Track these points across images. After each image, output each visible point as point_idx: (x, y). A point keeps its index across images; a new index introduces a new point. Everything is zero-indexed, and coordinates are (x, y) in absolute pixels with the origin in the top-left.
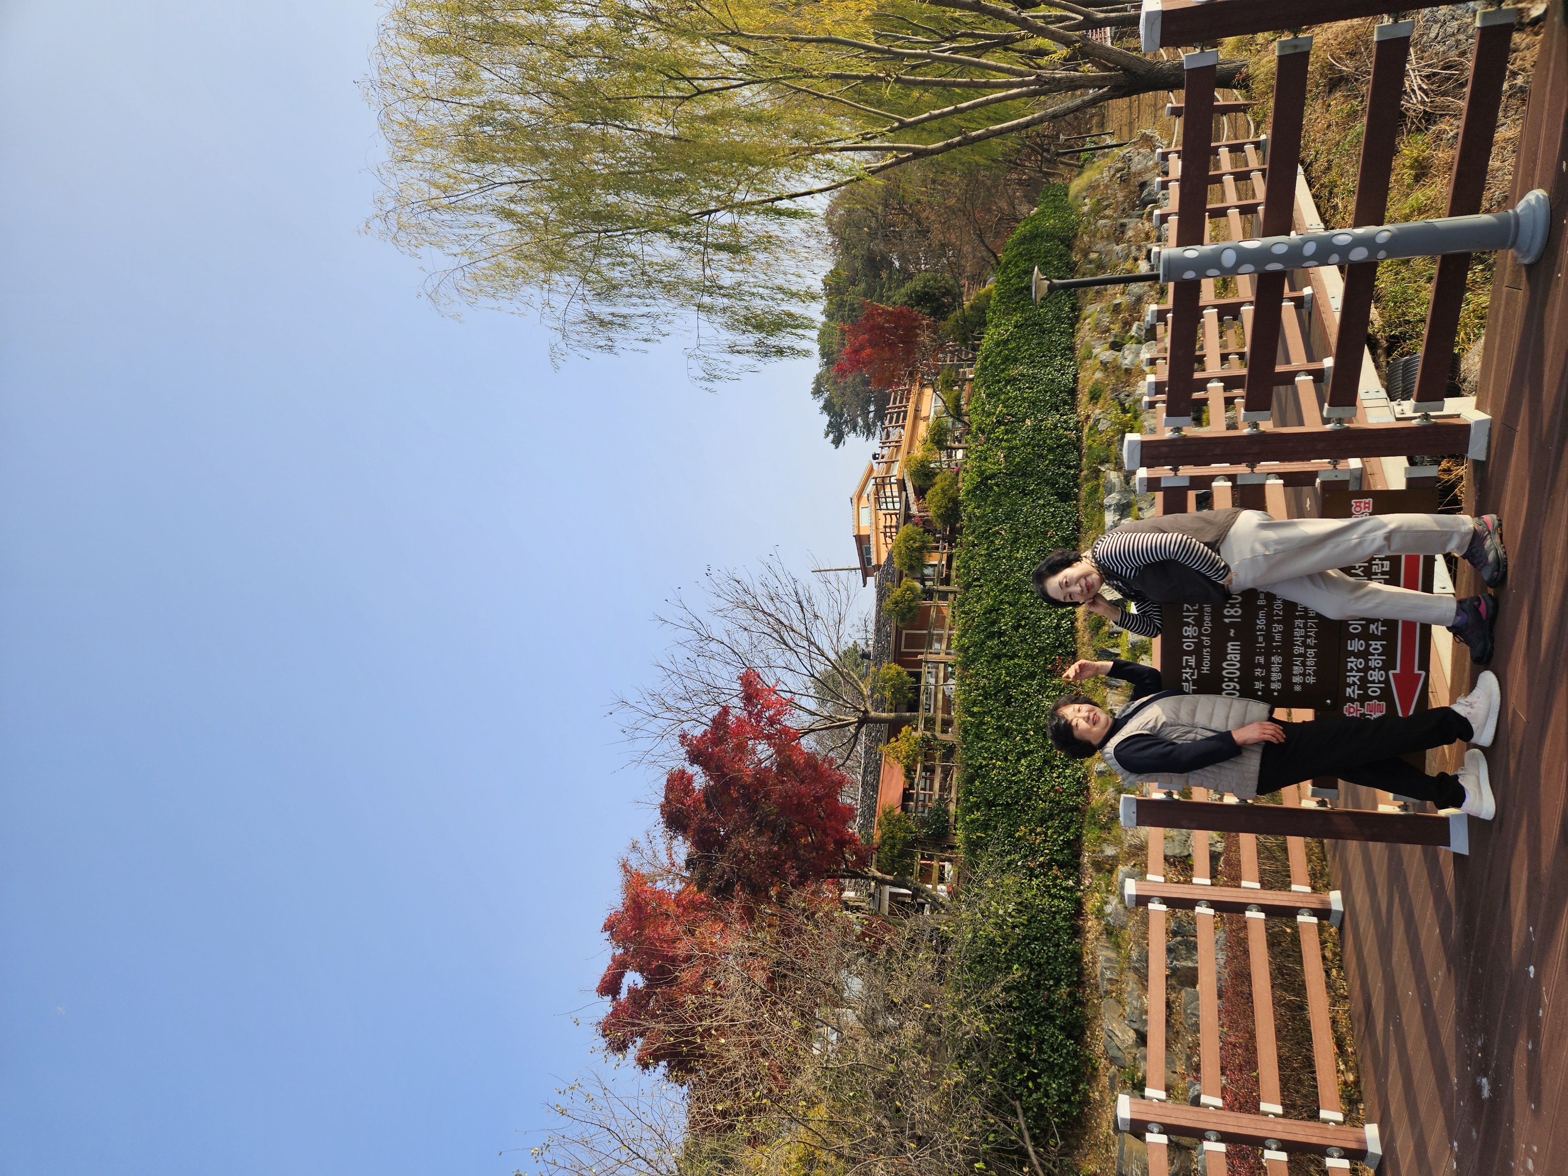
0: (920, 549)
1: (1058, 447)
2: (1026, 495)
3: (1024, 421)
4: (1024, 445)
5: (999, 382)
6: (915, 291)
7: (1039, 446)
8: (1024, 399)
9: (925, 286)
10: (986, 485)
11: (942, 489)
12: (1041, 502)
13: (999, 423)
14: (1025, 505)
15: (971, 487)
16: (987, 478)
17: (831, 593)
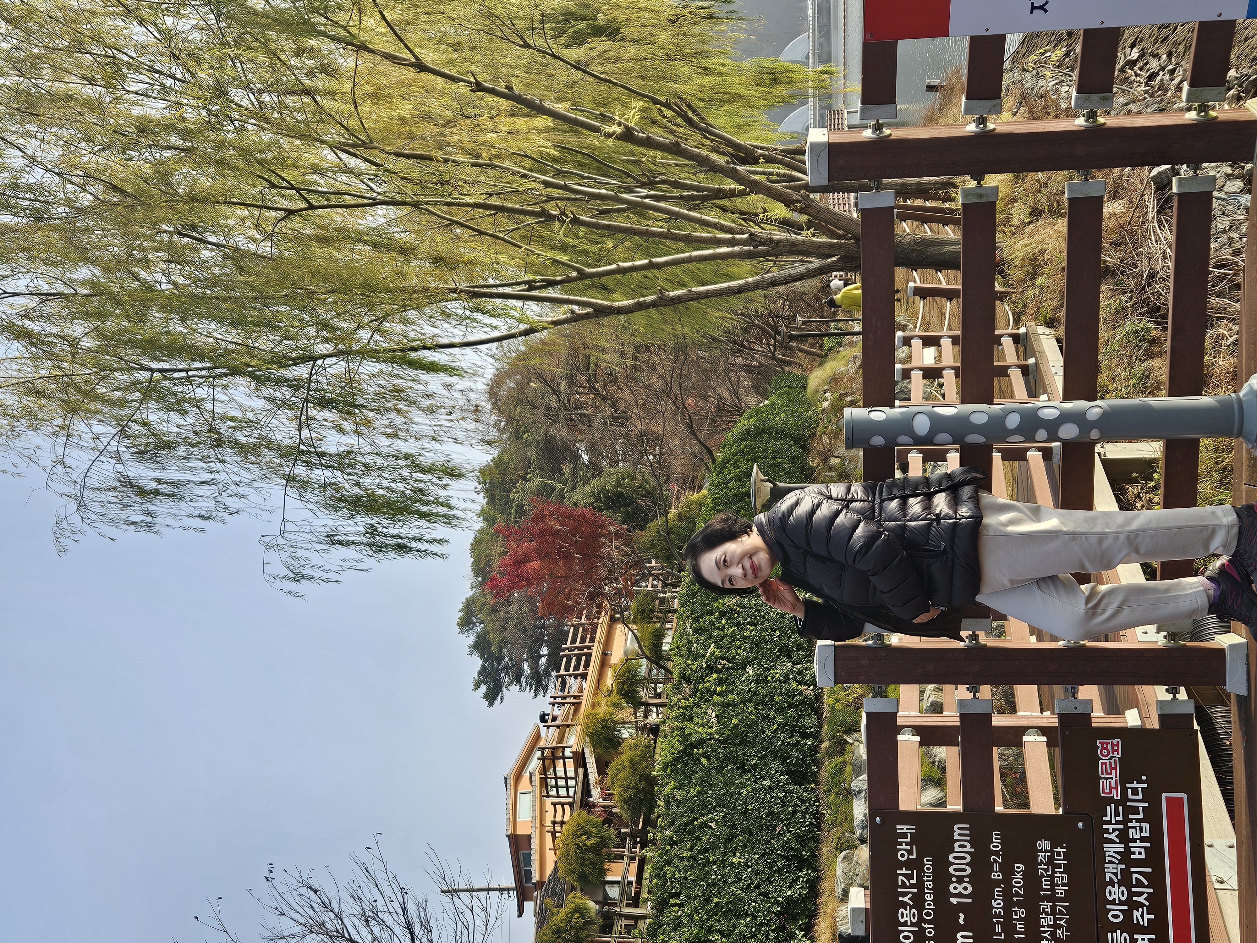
0: (596, 849)
1: (790, 706)
2: (746, 772)
3: (744, 668)
4: (744, 702)
5: (711, 613)
6: (604, 490)
7: (765, 704)
8: (745, 638)
9: (618, 484)
10: (690, 755)
11: (631, 761)
12: (767, 783)
13: (711, 669)
14: (744, 786)
15: (669, 758)
16: (693, 746)
17: (459, 914)
